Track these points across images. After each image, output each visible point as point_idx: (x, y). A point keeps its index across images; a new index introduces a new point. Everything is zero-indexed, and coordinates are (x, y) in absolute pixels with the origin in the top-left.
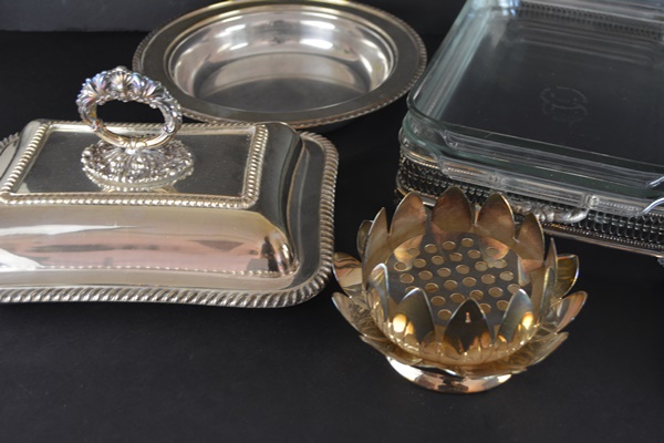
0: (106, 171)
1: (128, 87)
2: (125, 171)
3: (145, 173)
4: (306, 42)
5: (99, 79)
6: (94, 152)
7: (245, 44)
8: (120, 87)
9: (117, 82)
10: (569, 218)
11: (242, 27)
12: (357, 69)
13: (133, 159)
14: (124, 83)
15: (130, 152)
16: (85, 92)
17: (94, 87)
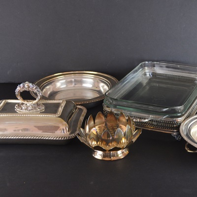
0: (22, 109)
1: (29, 87)
2: (26, 109)
3: (32, 110)
4: (84, 85)
5: (21, 85)
6: (18, 106)
7: (65, 86)
8: (27, 87)
9: (26, 86)
10: (143, 121)
11: (64, 81)
12: (99, 92)
13: (29, 106)
14: (28, 86)
15: (28, 105)
16: (18, 89)
17: (20, 87)
